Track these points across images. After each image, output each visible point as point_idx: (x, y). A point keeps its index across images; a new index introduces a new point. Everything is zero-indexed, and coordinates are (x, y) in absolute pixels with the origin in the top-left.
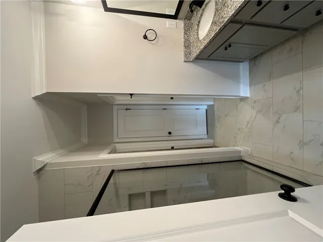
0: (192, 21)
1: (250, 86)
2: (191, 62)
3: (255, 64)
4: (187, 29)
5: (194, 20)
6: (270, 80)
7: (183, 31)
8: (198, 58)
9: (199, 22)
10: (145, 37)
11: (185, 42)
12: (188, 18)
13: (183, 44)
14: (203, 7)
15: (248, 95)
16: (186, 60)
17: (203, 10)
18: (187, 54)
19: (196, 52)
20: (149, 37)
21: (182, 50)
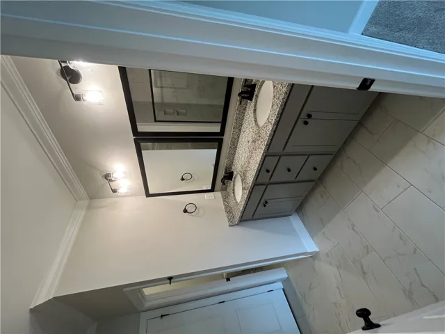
0: (228, 190)
1: (312, 238)
2: (236, 225)
3: (303, 215)
4: (225, 198)
5: (230, 190)
6: (324, 226)
7: (222, 200)
8: (243, 220)
9: (234, 190)
10: (185, 211)
11: (226, 208)
12: (224, 189)
13: (224, 210)
14: (233, 179)
15: (317, 249)
16: (231, 224)
17: (234, 181)
18: (231, 219)
19: (238, 215)
20: (189, 210)
21: (224, 215)
